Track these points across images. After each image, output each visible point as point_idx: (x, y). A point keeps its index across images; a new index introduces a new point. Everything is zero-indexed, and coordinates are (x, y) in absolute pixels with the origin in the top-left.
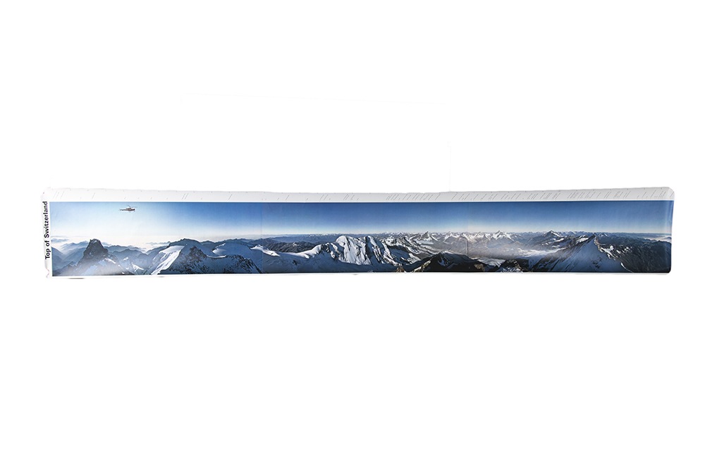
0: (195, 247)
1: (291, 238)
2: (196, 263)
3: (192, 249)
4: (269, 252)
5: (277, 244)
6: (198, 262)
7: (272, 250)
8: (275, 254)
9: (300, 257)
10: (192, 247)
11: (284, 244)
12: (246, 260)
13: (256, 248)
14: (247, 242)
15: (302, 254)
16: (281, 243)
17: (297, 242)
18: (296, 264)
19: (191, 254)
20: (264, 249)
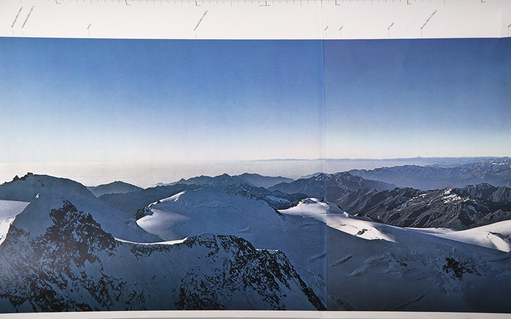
0: (70, 207)
1: (435, 170)
2: (73, 267)
3: (58, 215)
4: (353, 227)
5: (382, 195)
6: (80, 263)
7: (360, 217)
8: (372, 233)
9: (473, 246)
10: (58, 206)
11: (409, 193)
12: (263, 257)
13: (300, 208)
14: (267, 186)
15: (480, 234)
16: (395, 192)
17: (460, 186)
18: (458, 273)
19: (54, 234)
20: (332, 212)
